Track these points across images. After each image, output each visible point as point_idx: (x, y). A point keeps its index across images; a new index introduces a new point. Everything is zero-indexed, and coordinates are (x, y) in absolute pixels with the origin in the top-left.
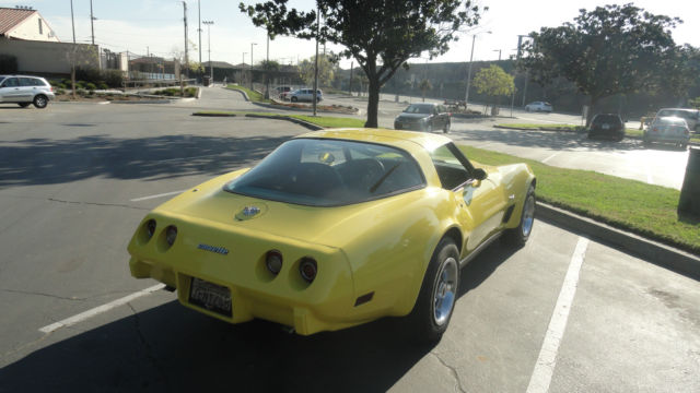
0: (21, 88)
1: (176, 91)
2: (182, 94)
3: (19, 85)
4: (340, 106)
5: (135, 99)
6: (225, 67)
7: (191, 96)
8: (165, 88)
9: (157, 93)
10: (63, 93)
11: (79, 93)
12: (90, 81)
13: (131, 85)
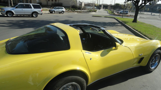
0: (59, 10)
1: (92, 11)
2: (93, 11)
3: (59, 9)
4: (132, 15)
5: (83, 12)
6: (106, 5)
7: (95, 12)
8: (90, 10)
9: (88, 11)
10: (69, 11)
11: (72, 11)
12: (75, 8)
13: (83, 9)
